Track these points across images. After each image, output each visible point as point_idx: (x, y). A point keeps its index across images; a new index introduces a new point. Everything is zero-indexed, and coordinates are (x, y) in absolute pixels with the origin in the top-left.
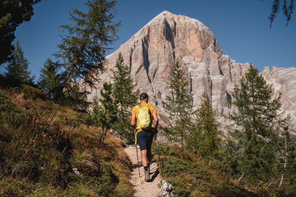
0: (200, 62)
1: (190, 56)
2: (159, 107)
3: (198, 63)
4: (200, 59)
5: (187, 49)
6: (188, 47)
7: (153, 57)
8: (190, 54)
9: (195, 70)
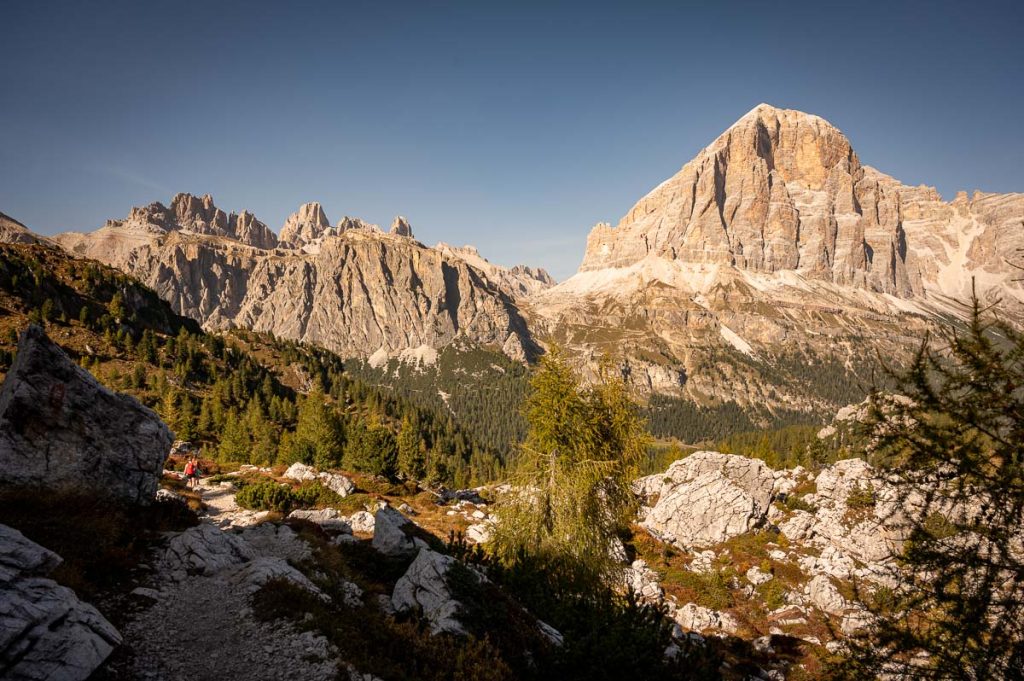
0: (820, 190)
1: (802, 181)
2: (738, 269)
3: (815, 193)
4: (818, 186)
5: (797, 168)
6: (799, 165)
7: (732, 185)
8: (802, 176)
9: (808, 205)
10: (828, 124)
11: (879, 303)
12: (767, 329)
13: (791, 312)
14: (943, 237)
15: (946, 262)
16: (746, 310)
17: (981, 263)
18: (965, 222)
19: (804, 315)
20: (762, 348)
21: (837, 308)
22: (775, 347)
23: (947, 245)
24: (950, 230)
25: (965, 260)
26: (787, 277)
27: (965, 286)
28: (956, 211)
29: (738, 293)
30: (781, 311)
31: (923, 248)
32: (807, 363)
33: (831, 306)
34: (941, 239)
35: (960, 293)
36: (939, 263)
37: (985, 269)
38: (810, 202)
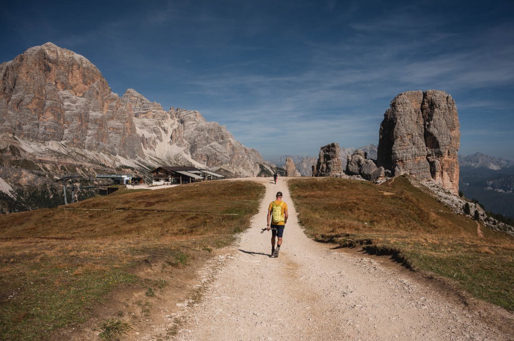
0: (82, 97)
1: (71, 90)
2: (17, 138)
3: (79, 98)
4: (81, 95)
5: (69, 83)
6: (70, 81)
7: (19, 87)
8: (72, 88)
9: (73, 105)
10: (88, 61)
11: (110, 161)
12: (25, 176)
13: (48, 166)
14: (162, 128)
15: (161, 140)
16: (14, 165)
17: (176, 142)
18: (172, 121)
19: (55, 168)
20: (21, 188)
21: (79, 163)
22: (31, 187)
23: (163, 132)
24: (165, 125)
25: (169, 140)
26: (53, 145)
27: (167, 152)
28: (169, 115)
29: (11, 154)
30: (40, 165)
31: (152, 133)
32: (49, 197)
33: (75, 163)
34: (161, 129)
35: (164, 156)
36: (157, 141)
37: (177, 145)
38: (75, 103)
